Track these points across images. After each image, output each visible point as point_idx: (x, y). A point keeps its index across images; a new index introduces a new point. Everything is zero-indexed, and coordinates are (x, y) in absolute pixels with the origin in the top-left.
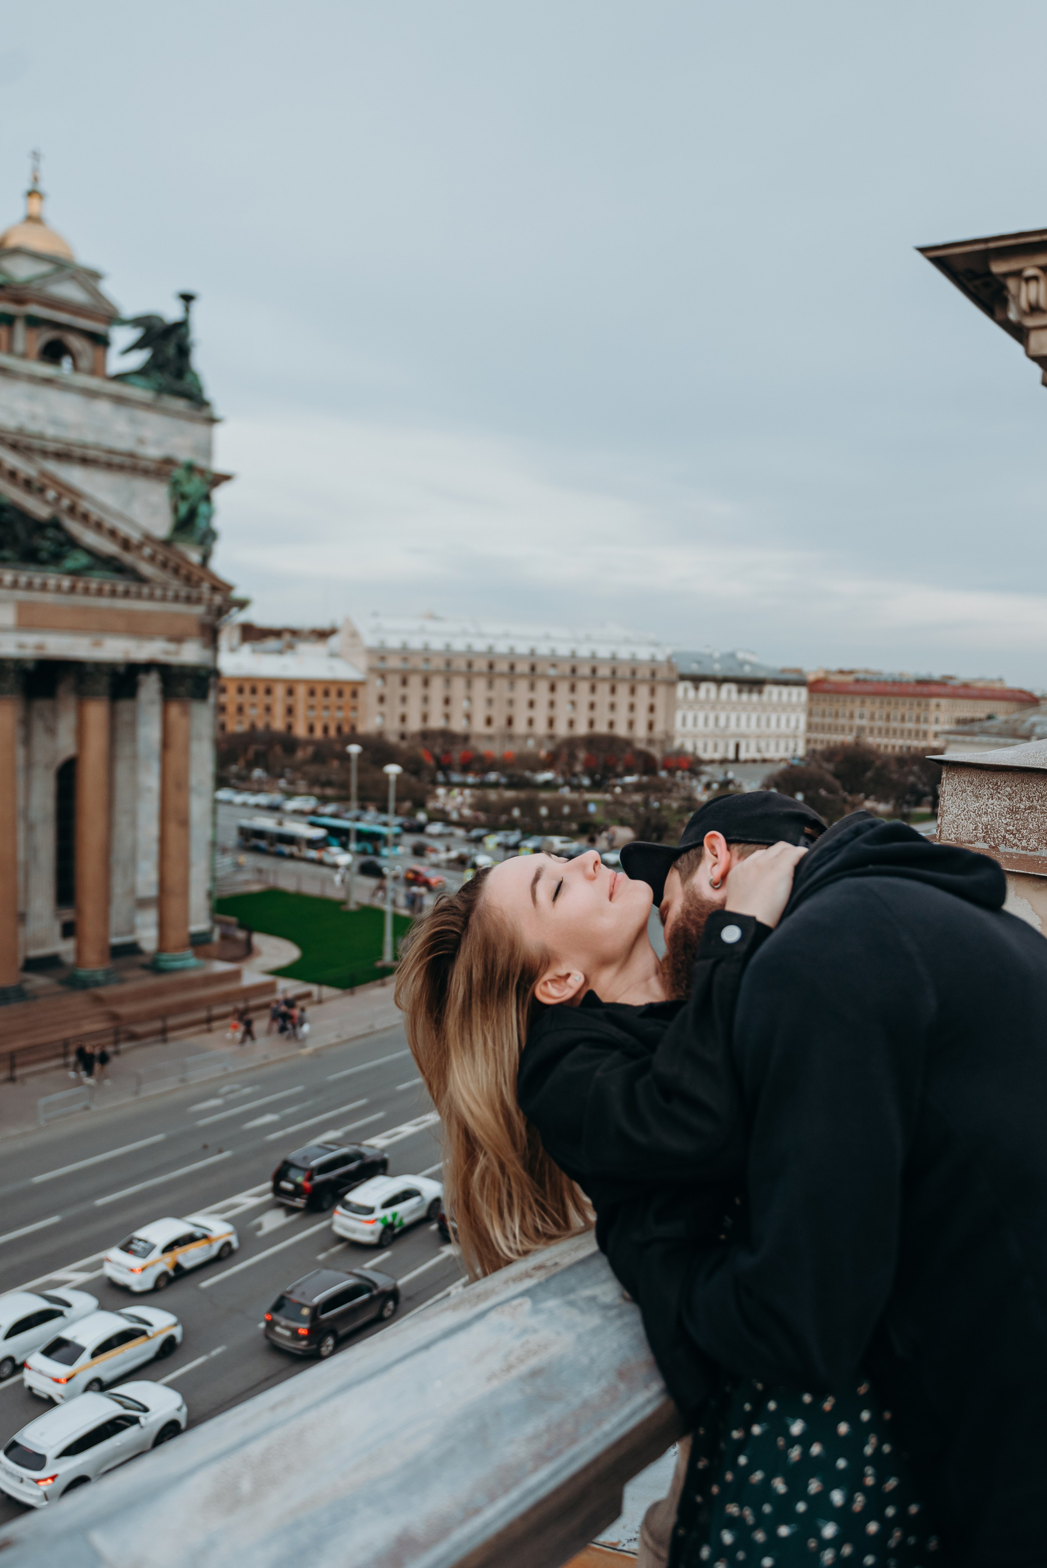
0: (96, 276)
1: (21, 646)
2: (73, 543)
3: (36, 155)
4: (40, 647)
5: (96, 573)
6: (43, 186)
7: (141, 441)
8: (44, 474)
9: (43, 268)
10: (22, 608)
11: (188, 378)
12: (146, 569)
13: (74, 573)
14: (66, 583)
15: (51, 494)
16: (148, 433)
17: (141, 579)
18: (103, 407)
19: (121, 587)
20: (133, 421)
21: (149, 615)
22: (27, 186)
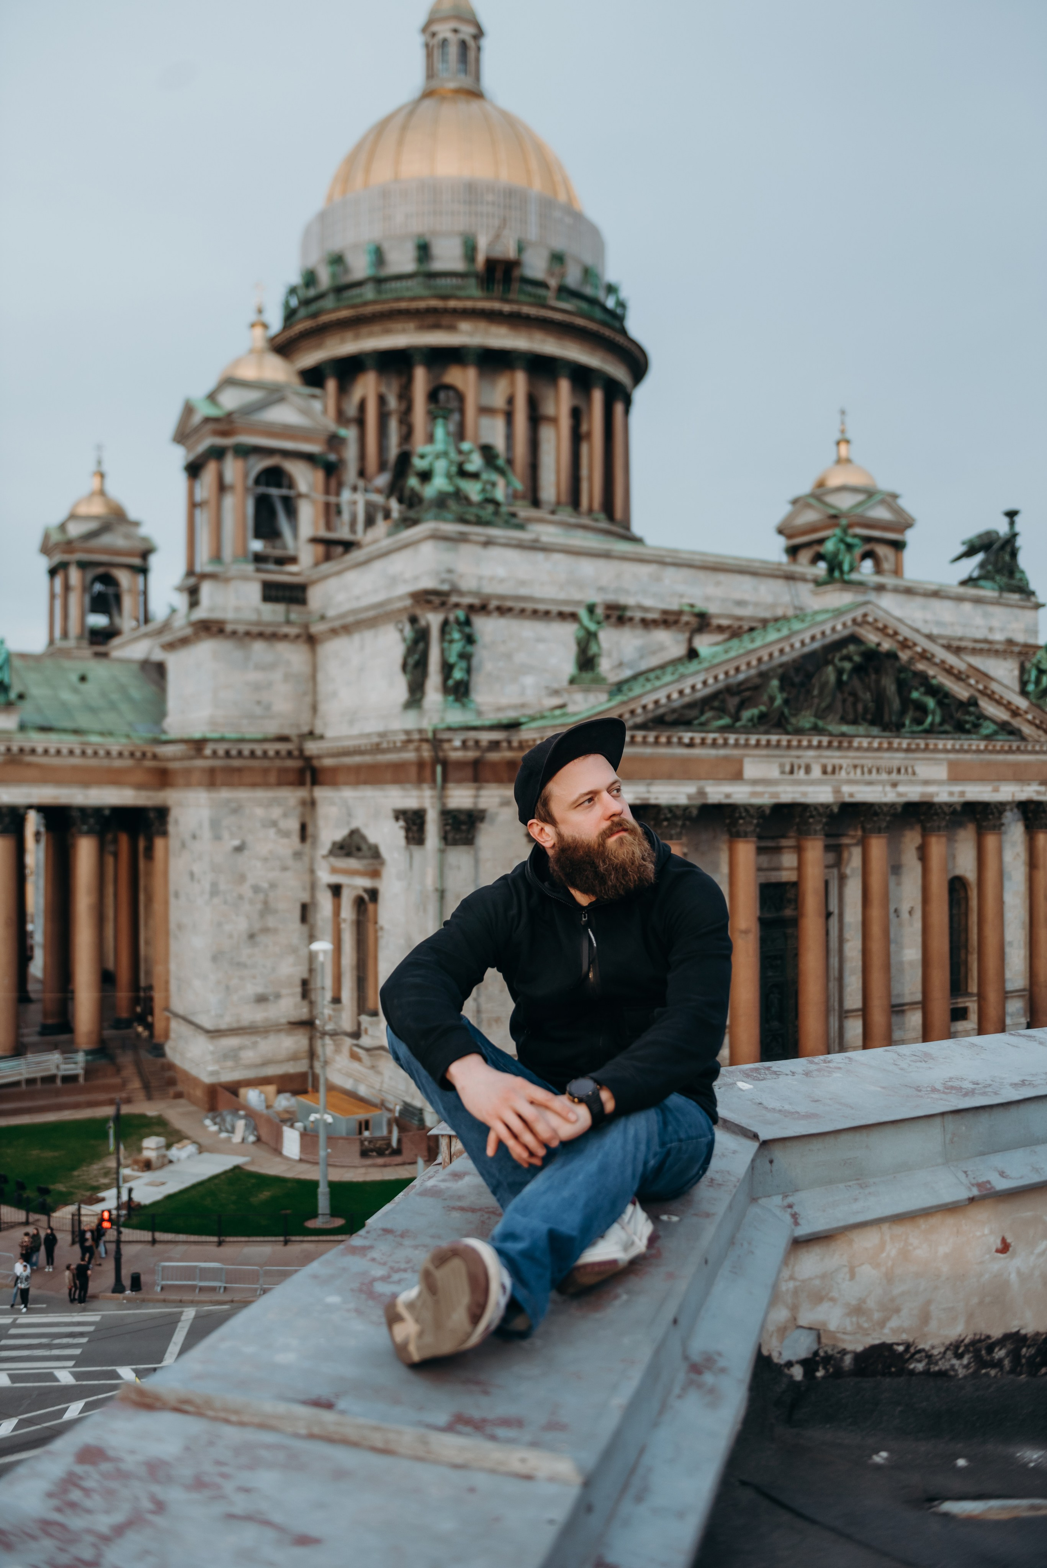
0: (895, 496)
1: (951, 794)
2: (982, 717)
3: (843, 413)
4: (962, 793)
5: (1000, 737)
6: (849, 435)
7: (991, 629)
8: (970, 666)
9: (860, 497)
10: (952, 765)
11: (1018, 576)
12: (1027, 730)
13: (988, 738)
14: (982, 745)
15: (972, 681)
16: (995, 623)
17: (1023, 738)
18: (967, 607)
19: (1014, 746)
20: (986, 615)
21: (1027, 764)
22: (837, 436)
